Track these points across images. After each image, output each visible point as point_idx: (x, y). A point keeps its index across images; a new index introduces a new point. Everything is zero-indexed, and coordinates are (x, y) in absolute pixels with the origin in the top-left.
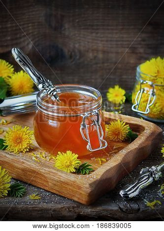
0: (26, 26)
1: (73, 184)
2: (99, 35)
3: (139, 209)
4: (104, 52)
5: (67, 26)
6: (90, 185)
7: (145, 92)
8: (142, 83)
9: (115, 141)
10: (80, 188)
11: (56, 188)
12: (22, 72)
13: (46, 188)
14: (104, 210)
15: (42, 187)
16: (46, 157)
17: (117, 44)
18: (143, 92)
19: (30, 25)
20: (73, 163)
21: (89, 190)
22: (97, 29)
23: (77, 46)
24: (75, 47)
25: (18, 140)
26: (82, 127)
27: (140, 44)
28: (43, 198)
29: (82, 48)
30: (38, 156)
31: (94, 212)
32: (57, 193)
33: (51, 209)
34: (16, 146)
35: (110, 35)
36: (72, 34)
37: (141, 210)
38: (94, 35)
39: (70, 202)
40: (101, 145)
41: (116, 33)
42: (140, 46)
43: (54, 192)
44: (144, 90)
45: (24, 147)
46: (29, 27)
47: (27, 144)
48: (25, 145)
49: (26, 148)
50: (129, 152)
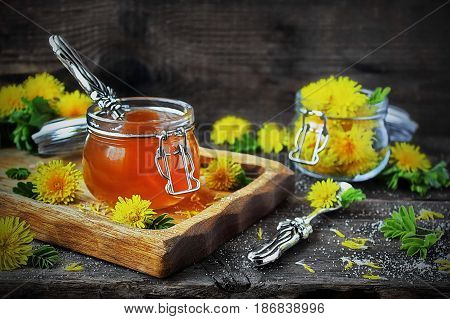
0: (89, 30)
1: (138, 243)
2: (202, 45)
3: (249, 285)
4: (210, 71)
5: (152, 30)
6: (166, 243)
7: (311, 129)
8: (306, 115)
9: (218, 190)
10: (148, 248)
11: (110, 252)
12: (77, 92)
13: (95, 254)
14: (189, 287)
15: (88, 253)
16: (100, 210)
17: (230, 60)
18: (308, 129)
19: (96, 28)
20: (142, 215)
21: (163, 252)
22: (199, 36)
23: (168, 61)
24: (164, 64)
25: (57, 185)
26: (158, 155)
27: (265, 60)
28: (88, 269)
29: (177, 66)
30: (88, 208)
31: (172, 290)
32: (113, 261)
33: (99, 286)
34: (52, 194)
35: (219, 45)
36: (160, 42)
37: (252, 286)
38: (195, 44)
39: (133, 275)
40: (190, 186)
41: (229, 42)
42: (265, 63)
43: (108, 259)
44: (308, 127)
45: (66, 195)
46: (93, 31)
47: (72, 190)
48: (67, 192)
49: (69, 197)
50: (237, 200)
